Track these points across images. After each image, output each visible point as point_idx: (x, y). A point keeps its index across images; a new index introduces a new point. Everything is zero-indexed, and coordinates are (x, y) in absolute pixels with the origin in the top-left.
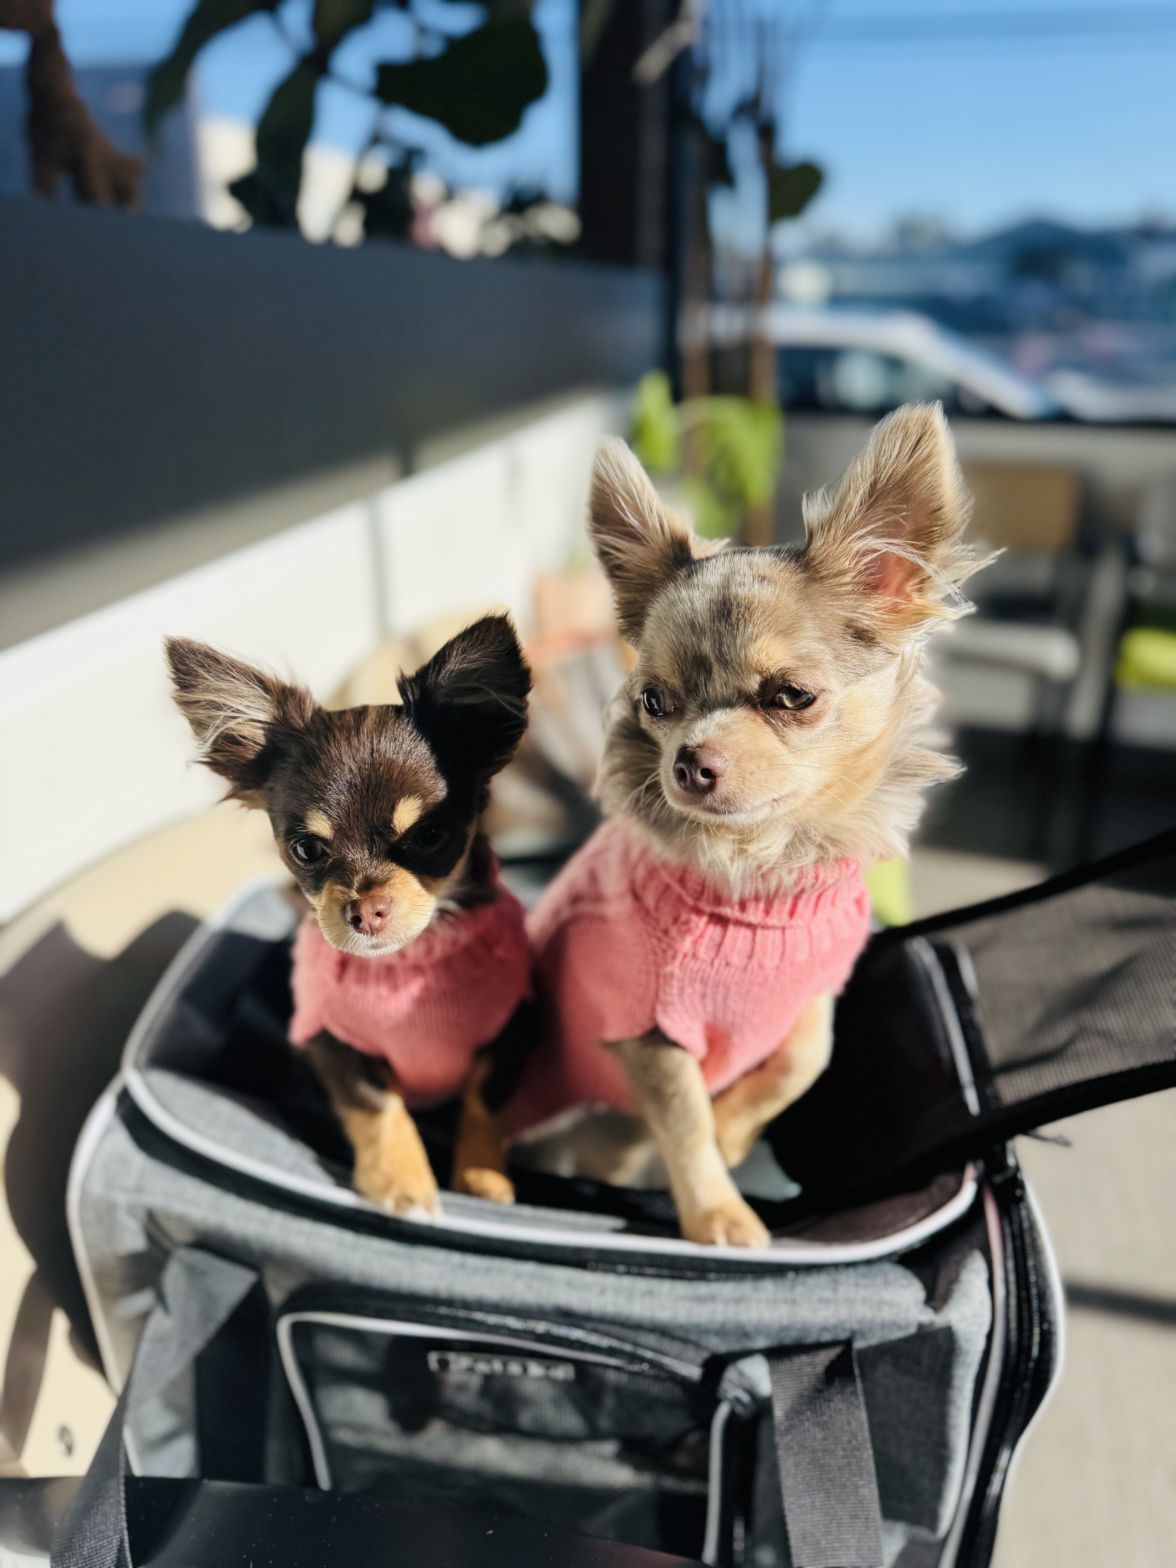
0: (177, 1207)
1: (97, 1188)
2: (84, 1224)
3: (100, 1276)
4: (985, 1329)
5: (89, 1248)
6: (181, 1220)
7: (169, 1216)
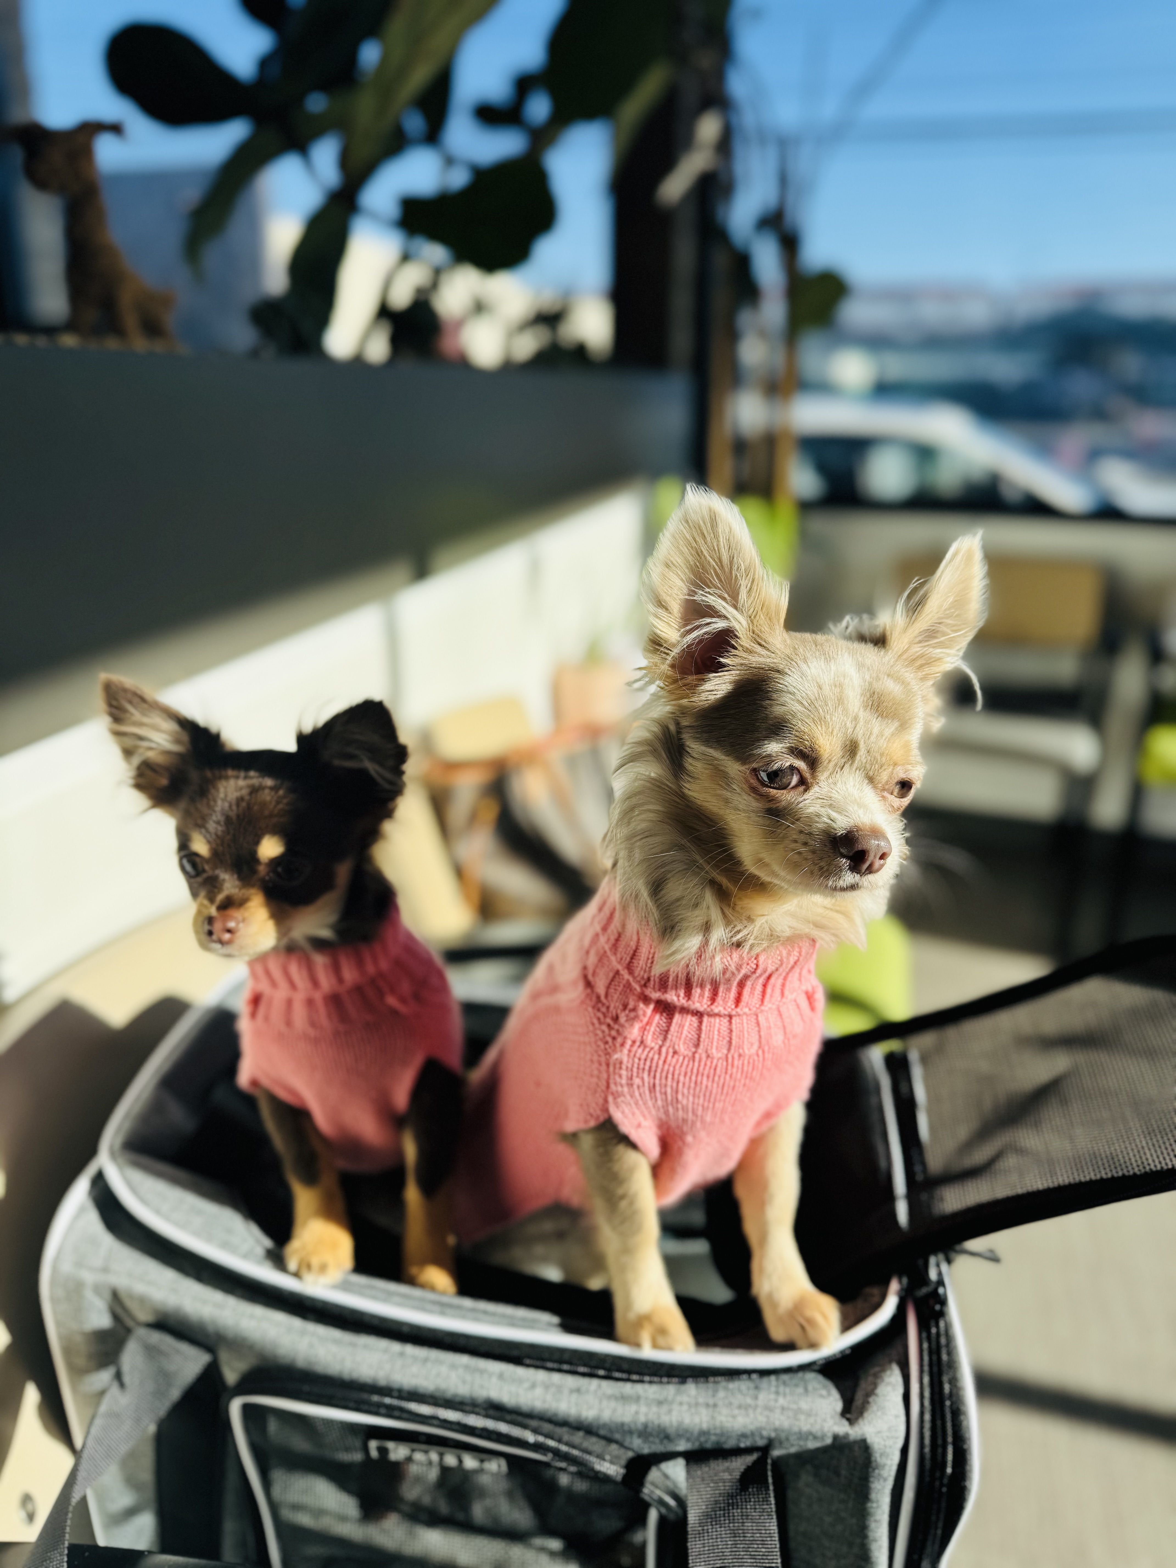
0: (140, 1288)
1: (67, 1267)
2: (54, 1300)
3: (67, 1351)
4: (900, 1443)
5: (58, 1324)
6: (143, 1300)
7: (131, 1296)
